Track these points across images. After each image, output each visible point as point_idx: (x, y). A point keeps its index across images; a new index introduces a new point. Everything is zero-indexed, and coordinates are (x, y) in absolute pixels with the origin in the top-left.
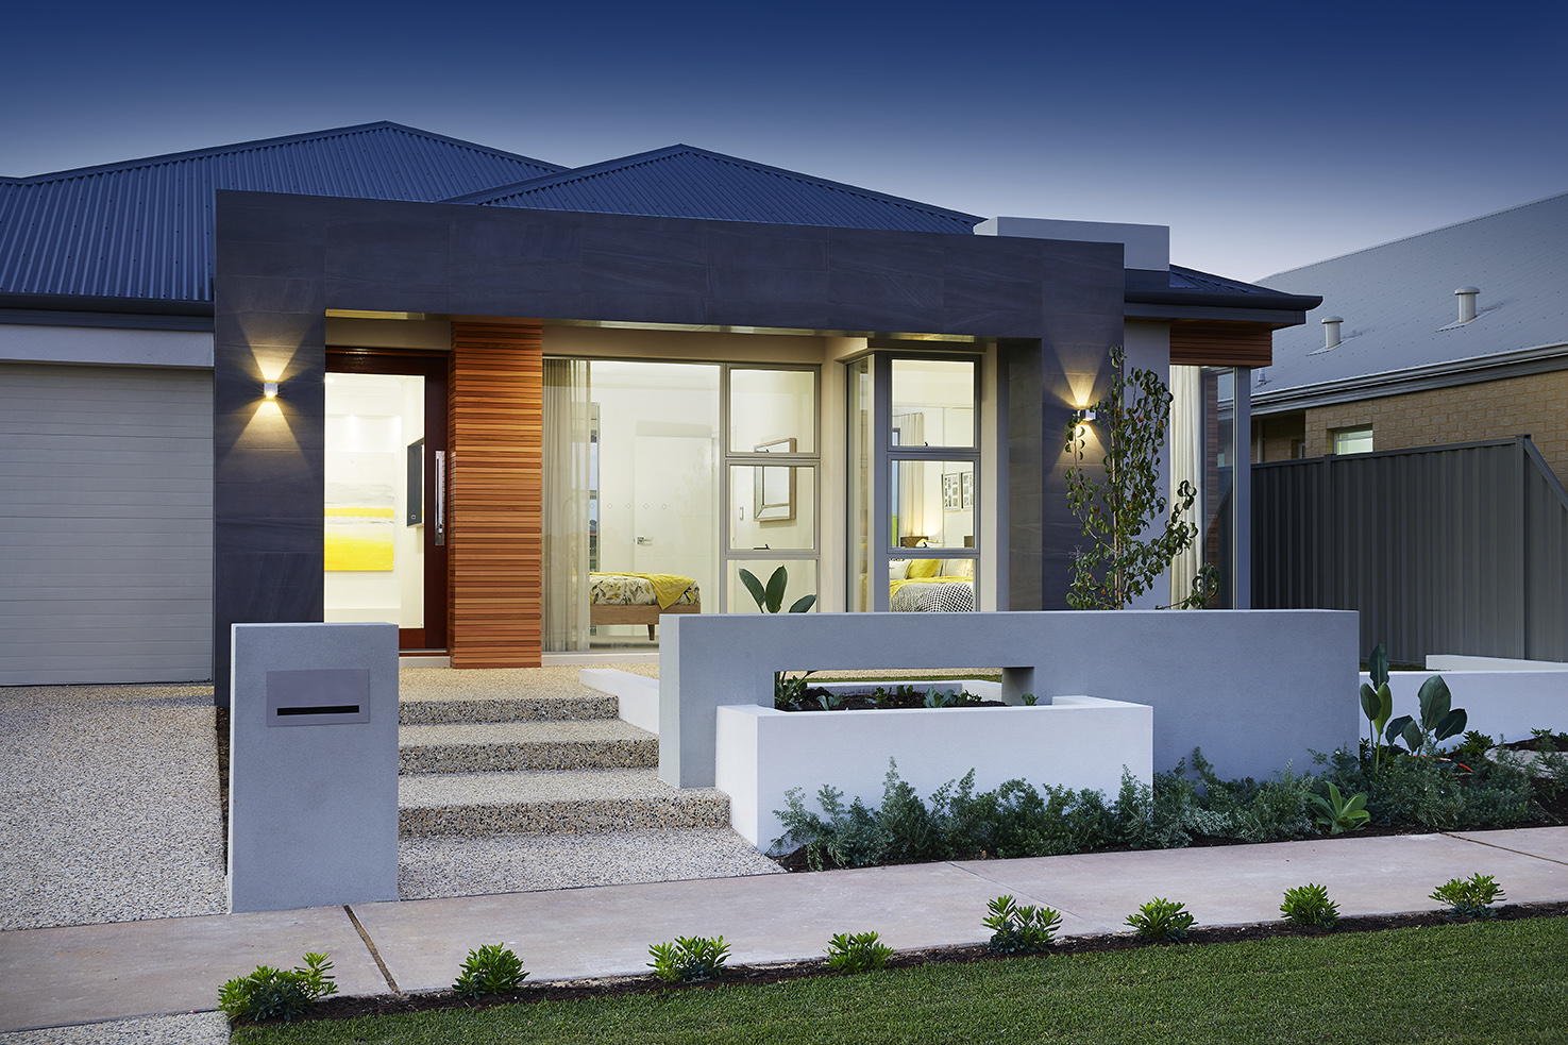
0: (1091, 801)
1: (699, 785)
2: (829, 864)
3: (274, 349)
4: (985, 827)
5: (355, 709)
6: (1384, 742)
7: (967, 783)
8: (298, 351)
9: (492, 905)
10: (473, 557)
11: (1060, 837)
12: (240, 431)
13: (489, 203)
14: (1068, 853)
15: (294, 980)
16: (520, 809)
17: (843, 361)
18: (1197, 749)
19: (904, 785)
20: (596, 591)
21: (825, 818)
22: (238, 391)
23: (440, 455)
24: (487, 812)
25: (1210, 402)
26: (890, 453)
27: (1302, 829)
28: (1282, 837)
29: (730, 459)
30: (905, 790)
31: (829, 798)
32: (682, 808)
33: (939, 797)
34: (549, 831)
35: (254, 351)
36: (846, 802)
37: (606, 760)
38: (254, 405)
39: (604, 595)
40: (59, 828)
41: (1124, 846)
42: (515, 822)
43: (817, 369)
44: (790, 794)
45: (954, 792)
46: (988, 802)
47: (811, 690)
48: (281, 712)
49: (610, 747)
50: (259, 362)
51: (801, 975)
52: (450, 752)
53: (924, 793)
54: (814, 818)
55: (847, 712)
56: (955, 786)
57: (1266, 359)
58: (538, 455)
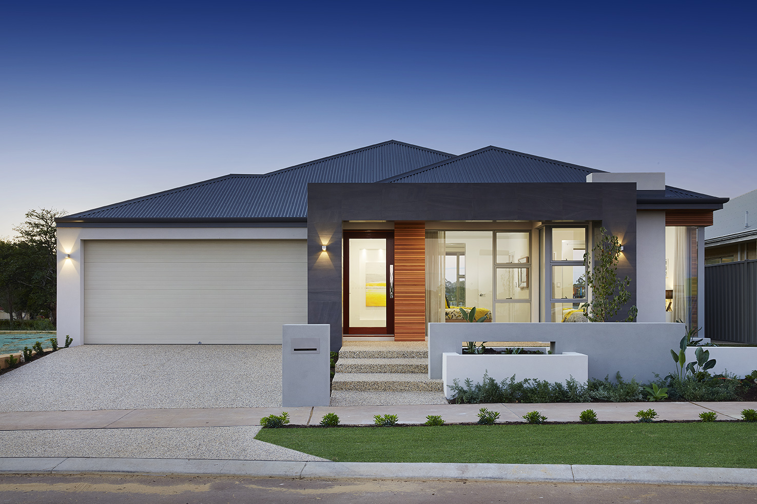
0: (559, 386)
1: (436, 379)
2: (462, 402)
3: (326, 235)
4: (519, 394)
5: (316, 349)
6: (703, 371)
7: (513, 378)
8: (333, 235)
9: (353, 408)
10: (401, 302)
11: (543, 398)
12: (315, 262)
13: (394, 181)
14: (546, 402)
15: (279, 419)
16: (375, 383)
17: (538, 229)
18: (618, 372)
19: (490, 378)
20: (452, 314)
21: (466, 388)
22: (314, 249)
23: (391, 266)
24: (365, 384)
25: (693, 240)
26: (553, 263)
27: (638, 399)
28: (627, 401)
29: (496, 266)
30: (492, 380)
31: (468, 382)
32: (427, 385)
33: (503, 383)
34: (385, 390)
35: (320, 235)
36: (474, 384)
37: (416, 370)
38: (320, 253)
39: (455, 315)
40: (247, 384)
41: (568, 401)
42: (374, 387)
43: (530, 231)
44: (454, 380)
45: (508, 382)
46: (520, 386)
47: (487, 349)
48: (295, 350)
49: (417, 366)
50: (321, 239)
51: (426, 425)
52: (366, 366)
53: (498, 381)
54: (462, 388)
55: (484, 355)
56: (509, 379)
57: (710, 223)
58: (424, 266)
